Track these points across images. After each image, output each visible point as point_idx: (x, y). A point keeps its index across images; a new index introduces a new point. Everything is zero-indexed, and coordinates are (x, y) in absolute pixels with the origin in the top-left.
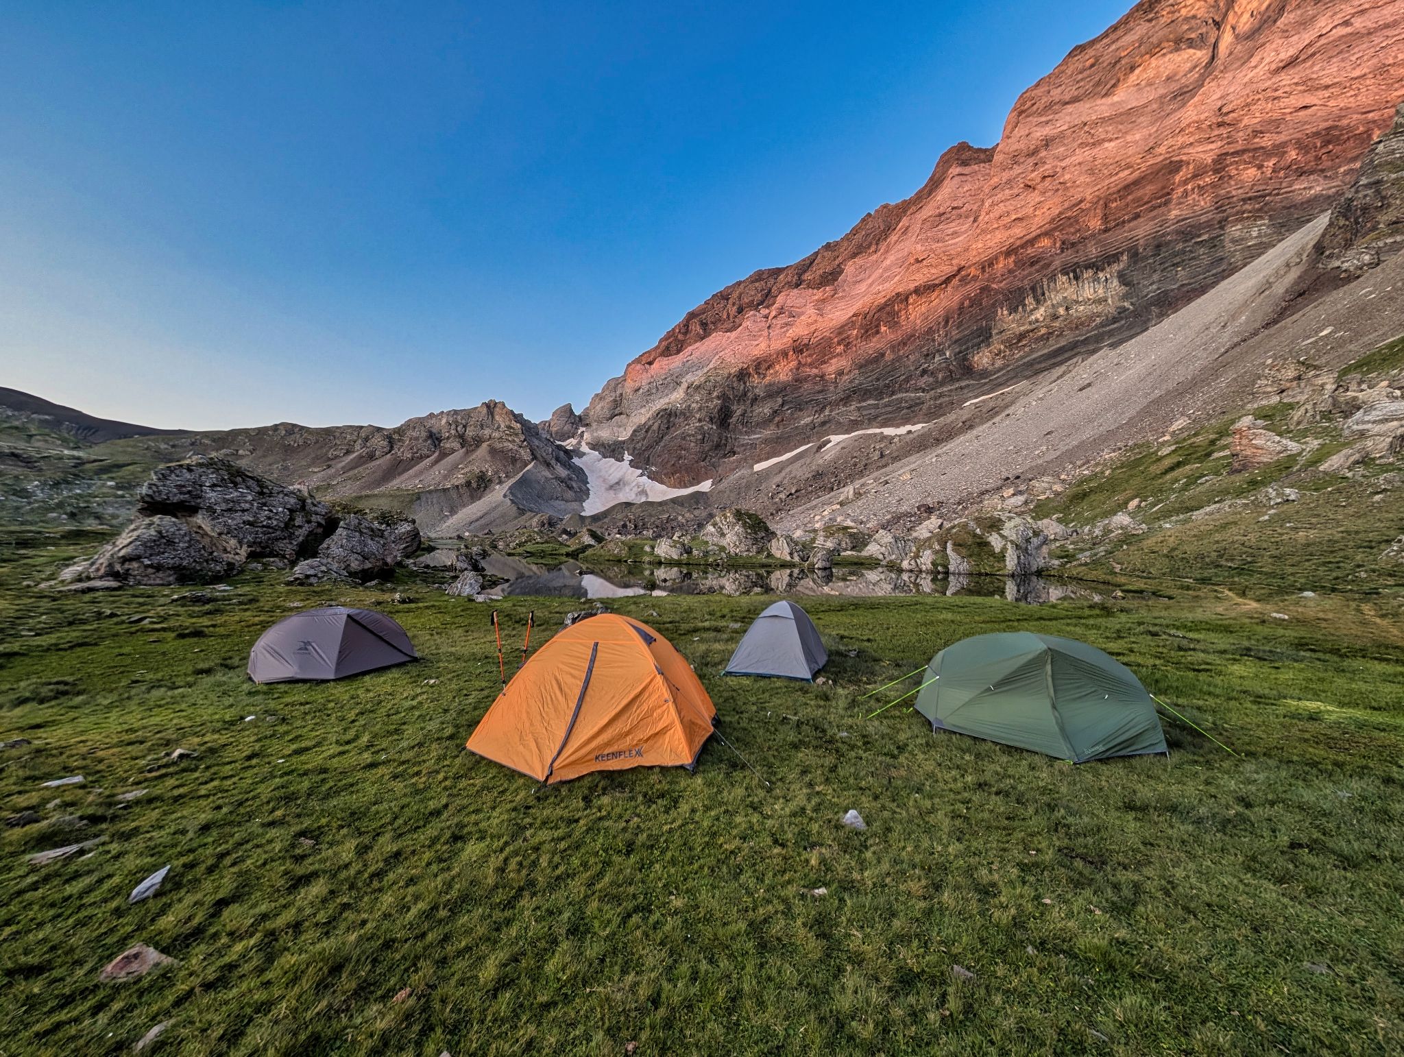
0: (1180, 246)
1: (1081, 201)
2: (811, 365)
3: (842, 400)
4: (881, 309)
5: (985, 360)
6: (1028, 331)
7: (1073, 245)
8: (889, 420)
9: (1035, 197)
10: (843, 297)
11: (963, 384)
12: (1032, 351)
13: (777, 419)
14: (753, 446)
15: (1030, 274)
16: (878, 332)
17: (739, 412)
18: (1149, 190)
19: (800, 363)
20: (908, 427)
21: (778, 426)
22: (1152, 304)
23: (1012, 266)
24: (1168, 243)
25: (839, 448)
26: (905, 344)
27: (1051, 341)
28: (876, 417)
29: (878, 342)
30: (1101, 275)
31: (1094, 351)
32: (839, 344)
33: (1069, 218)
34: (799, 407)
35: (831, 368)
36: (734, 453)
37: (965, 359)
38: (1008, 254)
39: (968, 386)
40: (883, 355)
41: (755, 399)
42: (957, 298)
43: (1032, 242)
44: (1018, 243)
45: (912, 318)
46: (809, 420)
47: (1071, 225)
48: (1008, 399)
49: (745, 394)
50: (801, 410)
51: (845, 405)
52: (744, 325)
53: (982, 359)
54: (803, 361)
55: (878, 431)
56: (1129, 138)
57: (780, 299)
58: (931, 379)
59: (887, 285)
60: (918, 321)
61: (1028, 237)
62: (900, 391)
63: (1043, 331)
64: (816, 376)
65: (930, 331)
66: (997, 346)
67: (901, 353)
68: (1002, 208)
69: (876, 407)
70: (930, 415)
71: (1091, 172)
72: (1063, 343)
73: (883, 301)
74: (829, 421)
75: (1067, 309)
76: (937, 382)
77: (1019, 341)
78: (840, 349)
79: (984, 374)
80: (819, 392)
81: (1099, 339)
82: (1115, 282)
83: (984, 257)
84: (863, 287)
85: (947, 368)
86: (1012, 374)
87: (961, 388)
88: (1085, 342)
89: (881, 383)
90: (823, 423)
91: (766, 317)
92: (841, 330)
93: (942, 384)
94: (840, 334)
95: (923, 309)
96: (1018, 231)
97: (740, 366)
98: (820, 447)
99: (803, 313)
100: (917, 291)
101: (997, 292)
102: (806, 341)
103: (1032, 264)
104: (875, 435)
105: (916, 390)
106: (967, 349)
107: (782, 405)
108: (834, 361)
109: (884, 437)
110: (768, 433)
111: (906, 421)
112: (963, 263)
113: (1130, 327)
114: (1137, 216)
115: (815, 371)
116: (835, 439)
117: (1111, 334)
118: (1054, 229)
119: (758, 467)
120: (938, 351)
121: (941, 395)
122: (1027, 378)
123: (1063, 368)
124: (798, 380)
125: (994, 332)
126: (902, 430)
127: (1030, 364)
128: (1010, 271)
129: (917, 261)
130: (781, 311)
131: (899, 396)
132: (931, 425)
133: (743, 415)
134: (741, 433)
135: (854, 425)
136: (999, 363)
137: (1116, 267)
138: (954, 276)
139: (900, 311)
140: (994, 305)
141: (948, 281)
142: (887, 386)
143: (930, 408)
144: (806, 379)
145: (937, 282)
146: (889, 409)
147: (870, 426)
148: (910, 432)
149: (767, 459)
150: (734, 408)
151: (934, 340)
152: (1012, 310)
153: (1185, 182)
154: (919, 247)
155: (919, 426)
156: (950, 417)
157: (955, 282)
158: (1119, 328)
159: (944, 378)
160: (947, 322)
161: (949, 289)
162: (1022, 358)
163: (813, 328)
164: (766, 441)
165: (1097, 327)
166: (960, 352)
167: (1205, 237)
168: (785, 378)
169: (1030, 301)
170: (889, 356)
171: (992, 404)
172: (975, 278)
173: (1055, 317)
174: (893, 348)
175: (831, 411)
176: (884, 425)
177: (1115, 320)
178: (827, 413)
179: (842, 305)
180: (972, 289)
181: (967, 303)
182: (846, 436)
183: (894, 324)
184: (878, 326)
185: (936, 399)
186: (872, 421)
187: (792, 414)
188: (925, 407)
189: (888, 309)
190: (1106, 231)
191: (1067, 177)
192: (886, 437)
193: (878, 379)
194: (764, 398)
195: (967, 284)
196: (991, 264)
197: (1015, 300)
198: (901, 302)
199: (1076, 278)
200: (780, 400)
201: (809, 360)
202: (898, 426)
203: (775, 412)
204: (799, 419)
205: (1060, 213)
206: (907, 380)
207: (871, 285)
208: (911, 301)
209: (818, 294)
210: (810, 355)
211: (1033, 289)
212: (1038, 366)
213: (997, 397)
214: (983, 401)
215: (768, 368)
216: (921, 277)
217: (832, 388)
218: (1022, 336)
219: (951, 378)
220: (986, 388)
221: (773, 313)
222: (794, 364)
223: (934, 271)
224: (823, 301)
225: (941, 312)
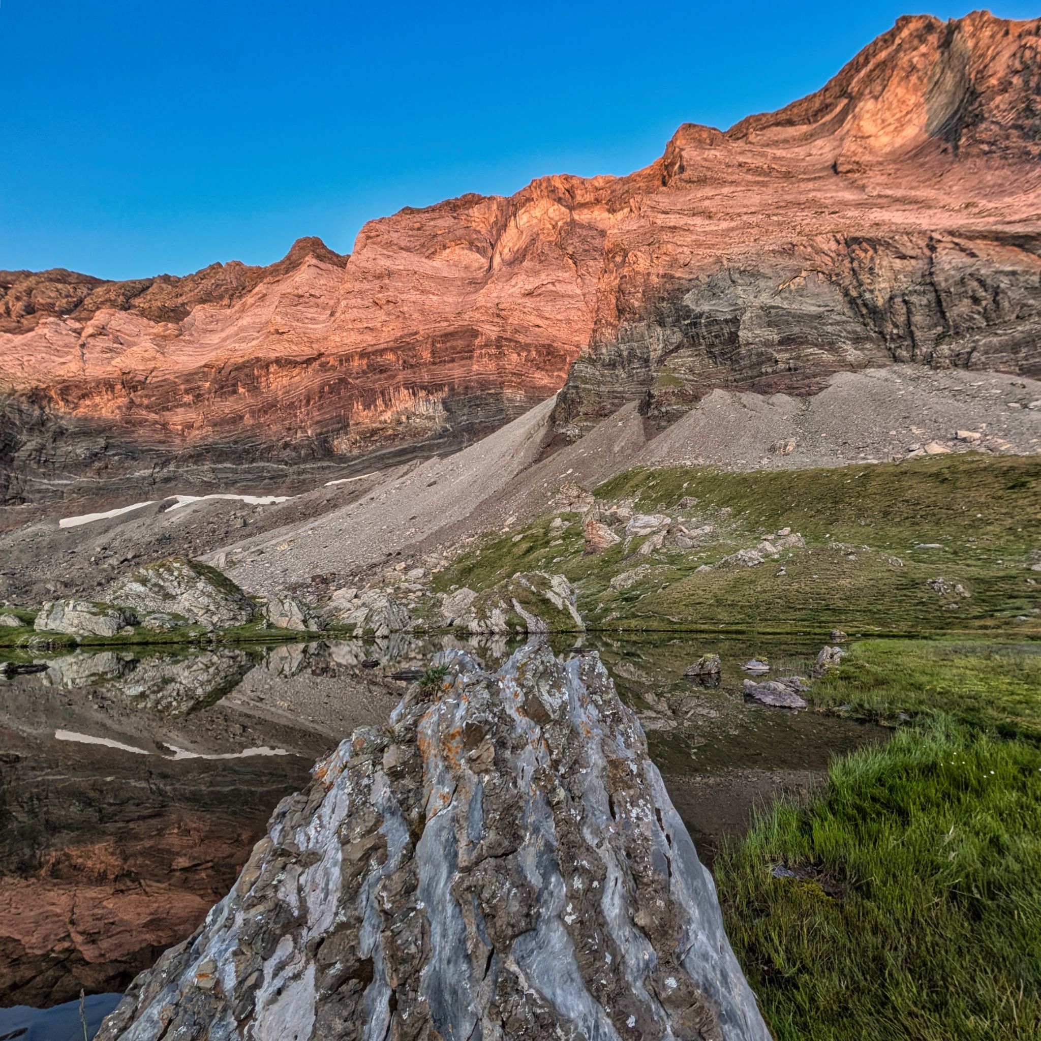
0: (479, 393)
1: (416, 333)
2: (148, 408)
3: (191, 457)
4: (238, 368)
5: (344, 446)
6: (379, 429)
7: (412, 366)
8: (249, 487)
9: (381, 315)
10: (190, 342)
11: (325, 464)
12: (382, 447)
13: (97, 465)
14: (58, 494)
15: (380, 380)
16: (235, 392)
17: (30, 446)
18: (460, 343)
19: (132, 401)
20: (271, 499)
21: (99, 472)
22: (463, 430)
23: (365, 367)
24: (472, 388)
25: (189, 510)
26: (266, 412)
27: (397, 442)
28: (235, 482)
29: (236, 402)
30: (431, 397)
31: (428, 458)
32: (187, 392)
33: (408, 343)
34: (133, 454)
35: (177, 418)
36: (23, 501)
37: (326, 441)
38: (363, 355)
39: (329, 467)
40: (241, 418)
41: (60, 433)
42: (318, 381)
43: (382, 352)
44: (370, 349)
45: (273, 387)
46: (148, 472)
47: (409, 349)
48: (366, 485)
49: (43, 423)
50: (134, 459)
51: (195, 463)
52: (39, 330)
53: (341, 445)
54: (138, 401)
55: (237, 497)
56: (446, 299)
57: (101, 317)
58: (294, 454)
59: (244, 346)
60: (280, 393)
61: (377, 347)
62: (262, 458)
63: (390, 432)
64: (156, 422)
65: (291, 405)
66: (353, 436)
67: (262, 420)
68: (355, 313)
69: (234, 471)
70: (294, 489)
71: (422, 312)
72: (405, 445)
73: (241, 360)
74: (175, 478)
75: (408, 418)
76: (300, 457)
77: (372, 436)
78: (188, 398)
79: (343, 459)
80: (160, 442)
81: (431, 448)
82: (441, 407)
83: (342, 351)
84: (215, 339)
85: (309, 445)
86: (367, 464)
87: (323, 468)
88: (422, 448)
89: (240, 448)
90: (167, 480)
91: (78, 332)
92: (189, 377)
93: (305, 461)
94: (187, 381)
95: (285, 381)
96: (369, 339)
97: (34, 384)
98: (163, 507)
99: (134, 344)
100: (278, 361)
101: (353, 387)
102: (142, 378)
103: (381, 372)
104: (235, 501)
105: (279, 462)
106: (328, 432)
107: (106, 448)
108: (180, 410)
109: (244, 506)
110: (82, 480)
111: (268, 492)
112: (323, 350)
113: (450, 445)
114: (453, 361)
115: (153, 416)
116: (184, 500)
117: (438, 446)
118: (399, 348)
119: (65, 523)
120: (300, 427)
121: (304, 471)
122: (379, 469)
123: (406, 467)
124: (131, 424)
125: (351, 423)
126: (266, 500)
127: (381, 458)
128: (364, 372)
129: (277, 332)
130: (102, 331)
131: (261, 464)
132: (295, 498)
133: (40, 450)
134: (36, 475)
135: (206, 488)
136: (356, 452)
137: (441, 395)
138: (315, 359)
139: (260, 376)
140: (350, 397)
141: (309, 361)
142: (247, 452)
143: (293, 482)
144: (141, 423)
145: (298, 359)
146: (250, 476)
147: (227, 490)
148: (273, 503)
149: (82, 513)
150: (24, 438)
151: (295, 416)
152: (367, 407)
153: (481, 347)
154: (278, 318)
155: (282, 499)
156: (314, 494)
157: (316, 365)
158: (444, 443)
159: (307, 455)
160: (308, 402)
161: (310, 370)
162: (375, 451)
163: (151, 365)
164: (79, 490)
165: (429, 439)
166: (321, 434)
167: (492, 391)
168: (110, 416)
169: (379, 402)
170: (248, 420)
171: (352, 488)
172: (333, 368)
173: (399, 423)
174: (253, 413)
175: (178, 467)
176: (245, 491)
177: (441, 436)
178: (172, 468)
179: (189, 349)
180: (332, 377)
181: (326, 389)
182: (198, 498)
183: (254, 388)
184: (235, 385)
185: (299, 474)
186: (230, 485)
187: (121, 461)
188: (288, 480)
189: (247, 370)
190: (434, 364)
191: (405, 309)
192: (247, 505)
193: (236, 442)
194: (75, 435)
195: (326, 371)
196: (347, 360)
197: (369, 399)
198: (262, 367)
199: (414, 394)
200: (102, 442)
201: (146, 402)
202: (260, 495)
203: (96, 455)
204: (133, 469)
205: (401, 337)
206: (270, 449)
207: (225, 339)
208: (272, 370)
209: (159, 328)
210: (147, 396)
211: (382, 393)
212: (388, 461)
213: (356, 482)
214: (344, 484)
215: (84, 396)
216: (281, 350)
217: (178, 441)
218: (374, 432)
219: (312, 456)
220: (345, 472)
221: (90, 330)
222: (123, 401)
223: (294, 347)
224: (165, 338)
225: (302, 390)
